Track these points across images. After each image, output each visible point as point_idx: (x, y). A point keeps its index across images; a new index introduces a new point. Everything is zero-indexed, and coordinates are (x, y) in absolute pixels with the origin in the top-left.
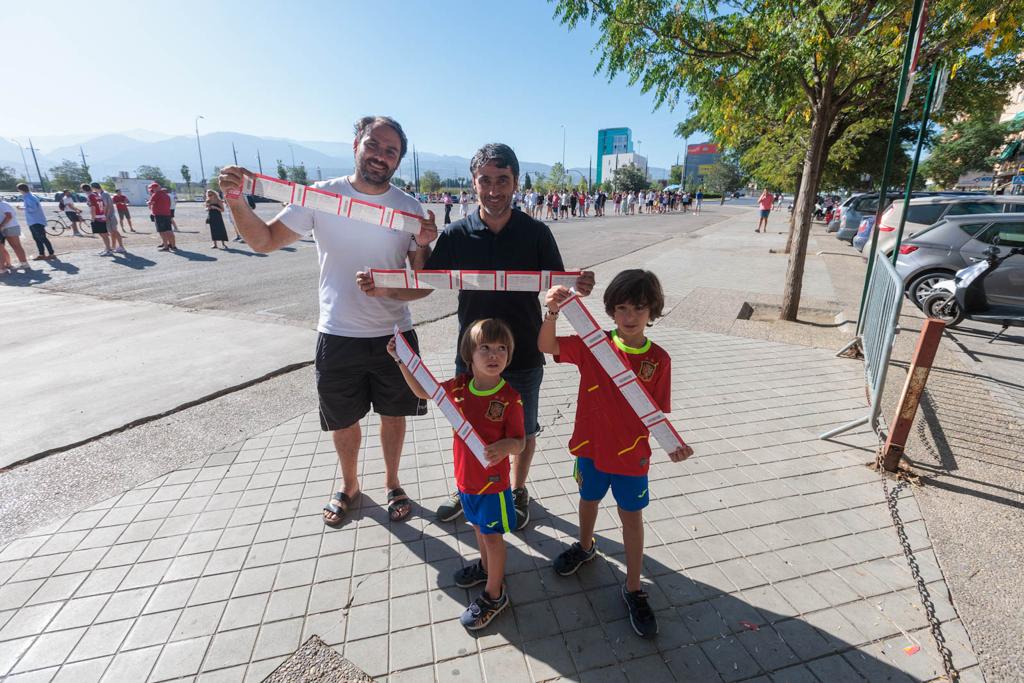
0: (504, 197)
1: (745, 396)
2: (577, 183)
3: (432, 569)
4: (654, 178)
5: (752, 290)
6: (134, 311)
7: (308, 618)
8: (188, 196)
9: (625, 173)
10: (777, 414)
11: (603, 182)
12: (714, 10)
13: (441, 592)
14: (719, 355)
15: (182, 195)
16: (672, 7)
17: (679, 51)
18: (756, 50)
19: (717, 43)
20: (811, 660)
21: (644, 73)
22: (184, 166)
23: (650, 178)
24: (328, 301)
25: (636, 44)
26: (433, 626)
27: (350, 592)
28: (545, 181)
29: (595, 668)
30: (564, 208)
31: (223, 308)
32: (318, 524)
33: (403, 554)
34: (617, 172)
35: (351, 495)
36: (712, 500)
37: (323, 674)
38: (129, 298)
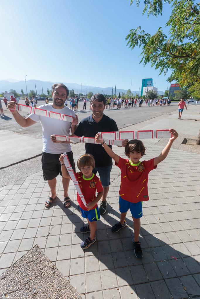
0: (101, 111)
1: (181, 172)
2: (135, 96)
3: (74, 226)
4: (159, 94)
5: (188, 134)
6: (4, 133)
7: (36, 238)
8: (23, 98)
9: (150, 93)
10: (192, 179)
11: (143, 95)
12: (181, 41)
13: (75, 234)
14: (174, 156)
15: (22, 98)
16: (167, 41)
17: (169, 56)
18: (195, 55)
19: (181, 53)
20: (195, 274)
21: (156, 63)
22: (22, 90)
23: (158, 94)
24: (45, 142)
25: (154, 54)
26: (72, 246)
27: (49, 231)
28: (125, 95)
29: (121, 267)
30: (130, 104)
31: (27, 133)
32: (43, 206)
33: (66, 219)
34: (147, 93)
35: (53, 198)
36: (165, 209)
37: (37, 259)
38: (3, 129)
